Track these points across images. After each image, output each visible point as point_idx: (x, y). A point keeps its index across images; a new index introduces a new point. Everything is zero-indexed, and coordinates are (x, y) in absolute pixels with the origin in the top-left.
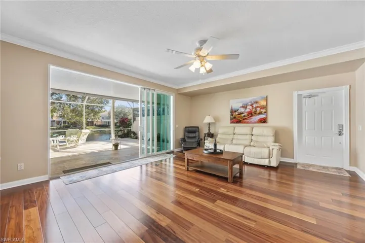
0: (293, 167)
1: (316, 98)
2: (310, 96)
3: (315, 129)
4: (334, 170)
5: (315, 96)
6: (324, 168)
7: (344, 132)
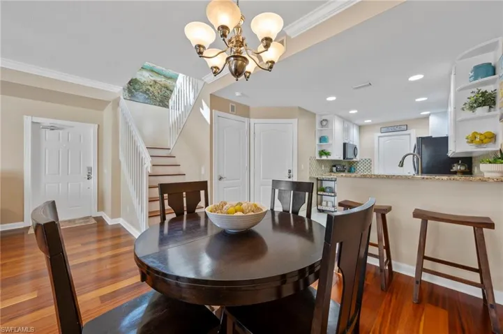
0: (23, 233)
1: (61, 132)
2: (53, 128)
3: (59, 173)
4: (81, 221)
5: (58, 129)
6: (70, 221)
7: (92, 176)
